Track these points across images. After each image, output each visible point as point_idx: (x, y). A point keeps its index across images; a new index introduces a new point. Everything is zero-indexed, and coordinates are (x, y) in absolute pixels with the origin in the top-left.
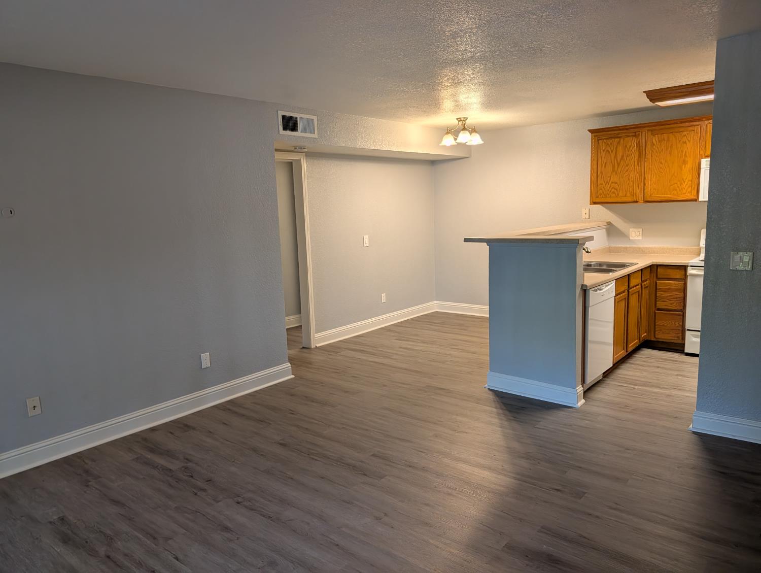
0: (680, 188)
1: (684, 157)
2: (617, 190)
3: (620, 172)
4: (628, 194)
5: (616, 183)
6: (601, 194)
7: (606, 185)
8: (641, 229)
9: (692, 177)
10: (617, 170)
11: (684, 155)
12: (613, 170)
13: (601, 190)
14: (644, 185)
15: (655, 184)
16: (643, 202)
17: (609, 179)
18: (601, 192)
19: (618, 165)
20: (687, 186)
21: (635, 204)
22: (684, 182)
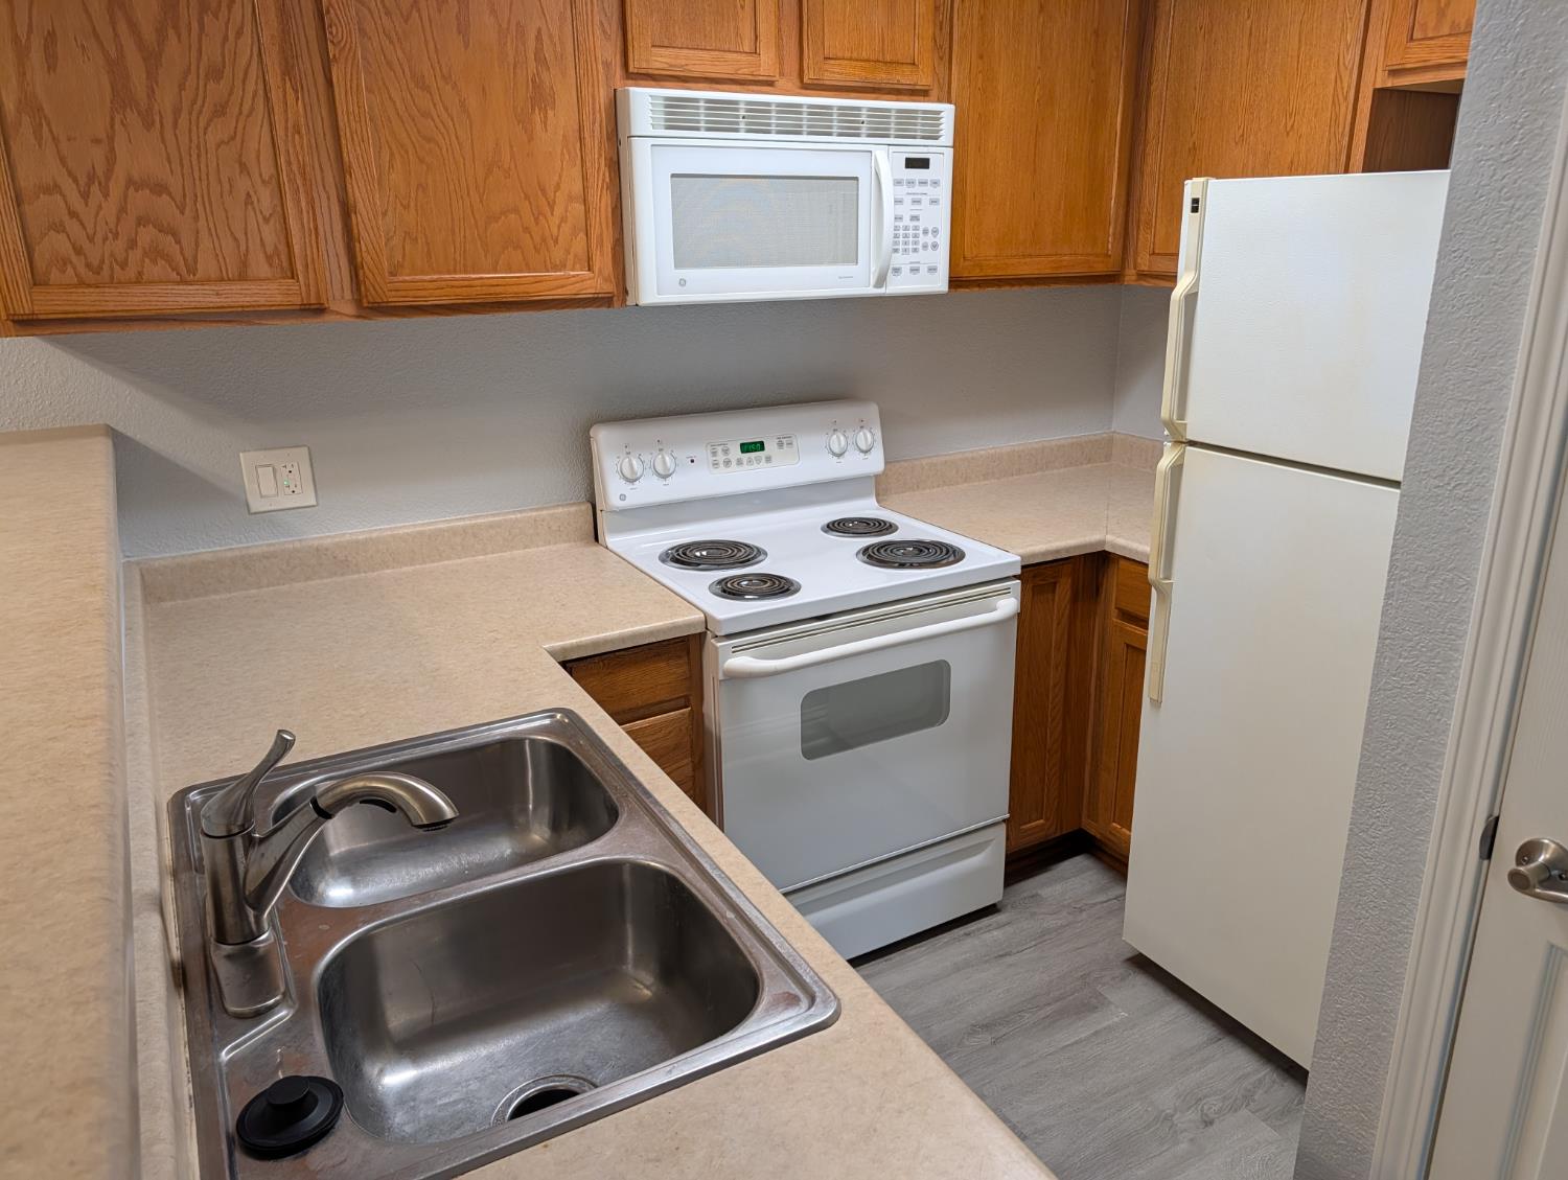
0: (537, 239)
1: (532, 64)
2: (175, 234)
3: (177, 112)
4: (259, 266)
5: (160, 189)
6: (66, 262)
7: (85, 196)
8: (305, 450)
9: (585, 178)
10: (151, 93)
11: (531, 56)
12: (122, 99)
13: (59, 228)
14: (347, 211)
15: (406, 207)
16: (350, 309)
17: (98, 154)
18: (60, 243)
19: (153, 59)
20: (566, 228)
21: (311, 324)
22: (552, 207)
